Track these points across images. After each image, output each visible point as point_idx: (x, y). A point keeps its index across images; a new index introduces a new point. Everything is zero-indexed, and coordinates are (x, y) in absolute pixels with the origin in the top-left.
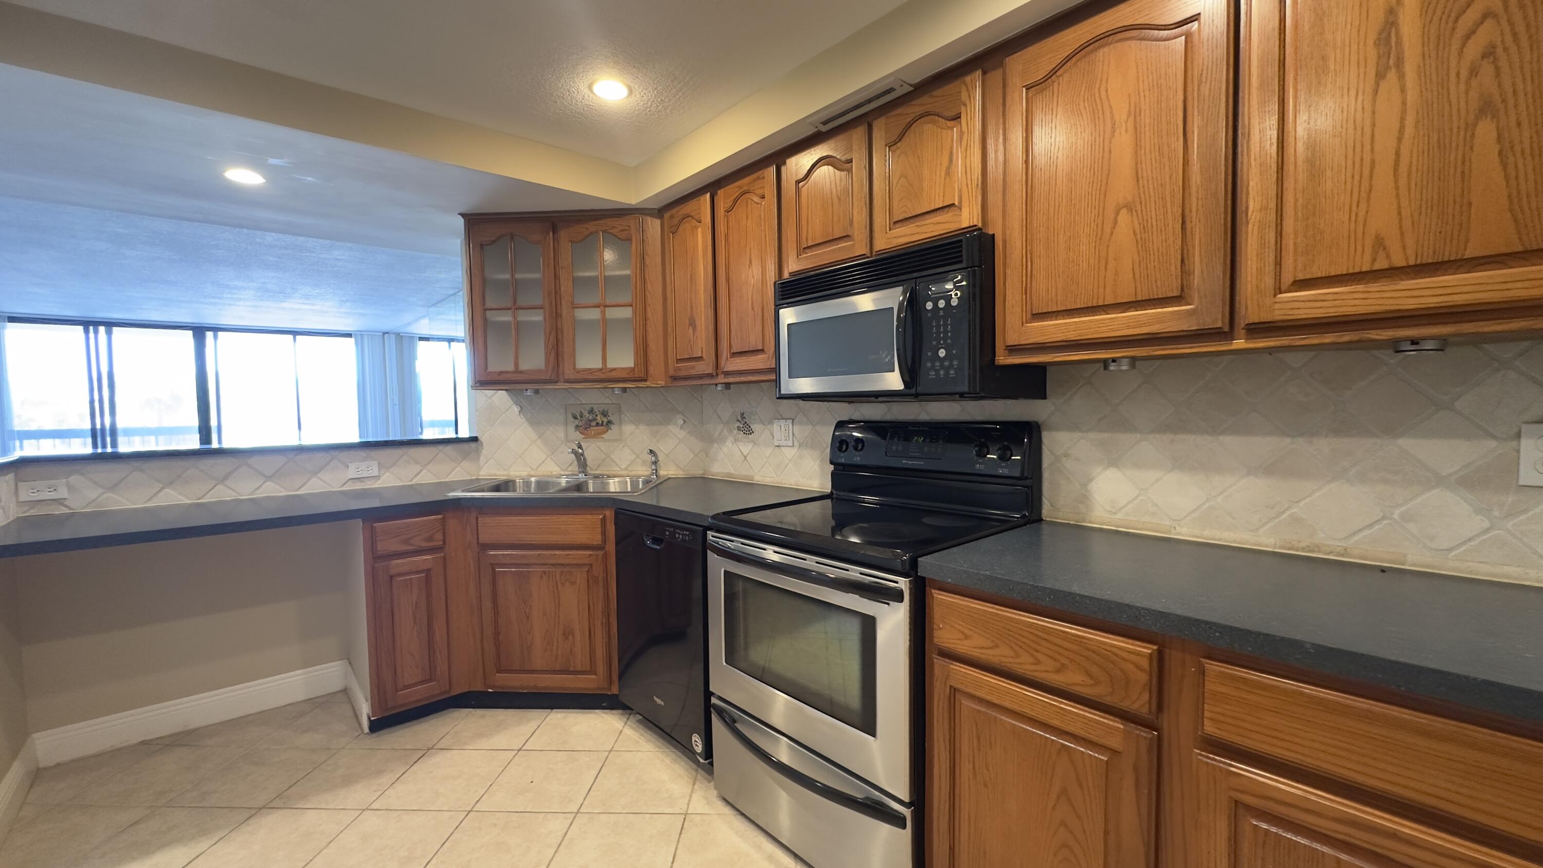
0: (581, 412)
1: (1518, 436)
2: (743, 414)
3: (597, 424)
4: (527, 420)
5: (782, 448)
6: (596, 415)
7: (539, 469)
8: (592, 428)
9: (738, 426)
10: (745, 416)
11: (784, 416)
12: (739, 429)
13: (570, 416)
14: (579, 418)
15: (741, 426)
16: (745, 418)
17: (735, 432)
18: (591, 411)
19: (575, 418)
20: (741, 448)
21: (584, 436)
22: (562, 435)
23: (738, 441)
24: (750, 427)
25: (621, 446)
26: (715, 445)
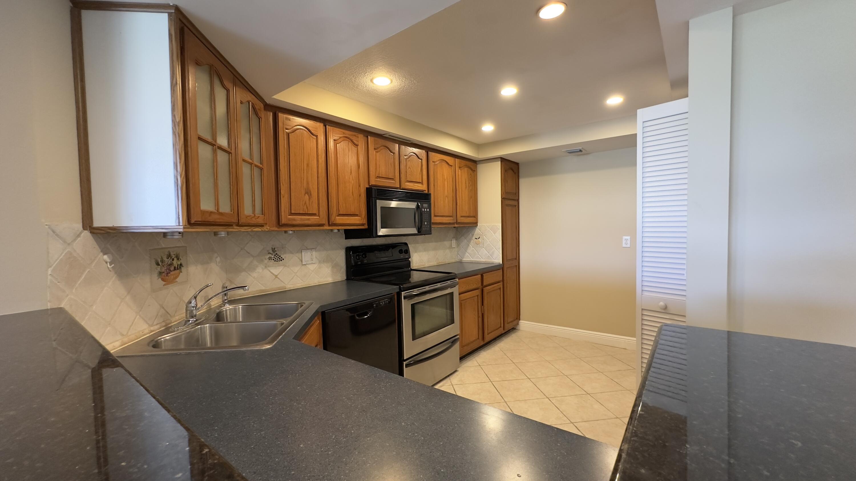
0: (162, 258)
1: (452, 240)
2: (274, 248)
3: (175, 269)
4: (116, 273)
5: (307, 265)
6: (173, 260)
7: (129, 334)
8: (172, 273)
9: (270, 257)
10: (276, 250)
11: (308, 248)
12: (270, 258)
13: (154, 263)
14: (161, 264)
15: (273, 256)
16: (276, 251)
17: (266, 261)
18: (169, 256)
19: (158, 264)
20: (272, 271)
21: (165, 283)
22: (148, 285)
23: (269, 266)
24: (280, 256)
25: (189, 287)
26: (243, 274)
